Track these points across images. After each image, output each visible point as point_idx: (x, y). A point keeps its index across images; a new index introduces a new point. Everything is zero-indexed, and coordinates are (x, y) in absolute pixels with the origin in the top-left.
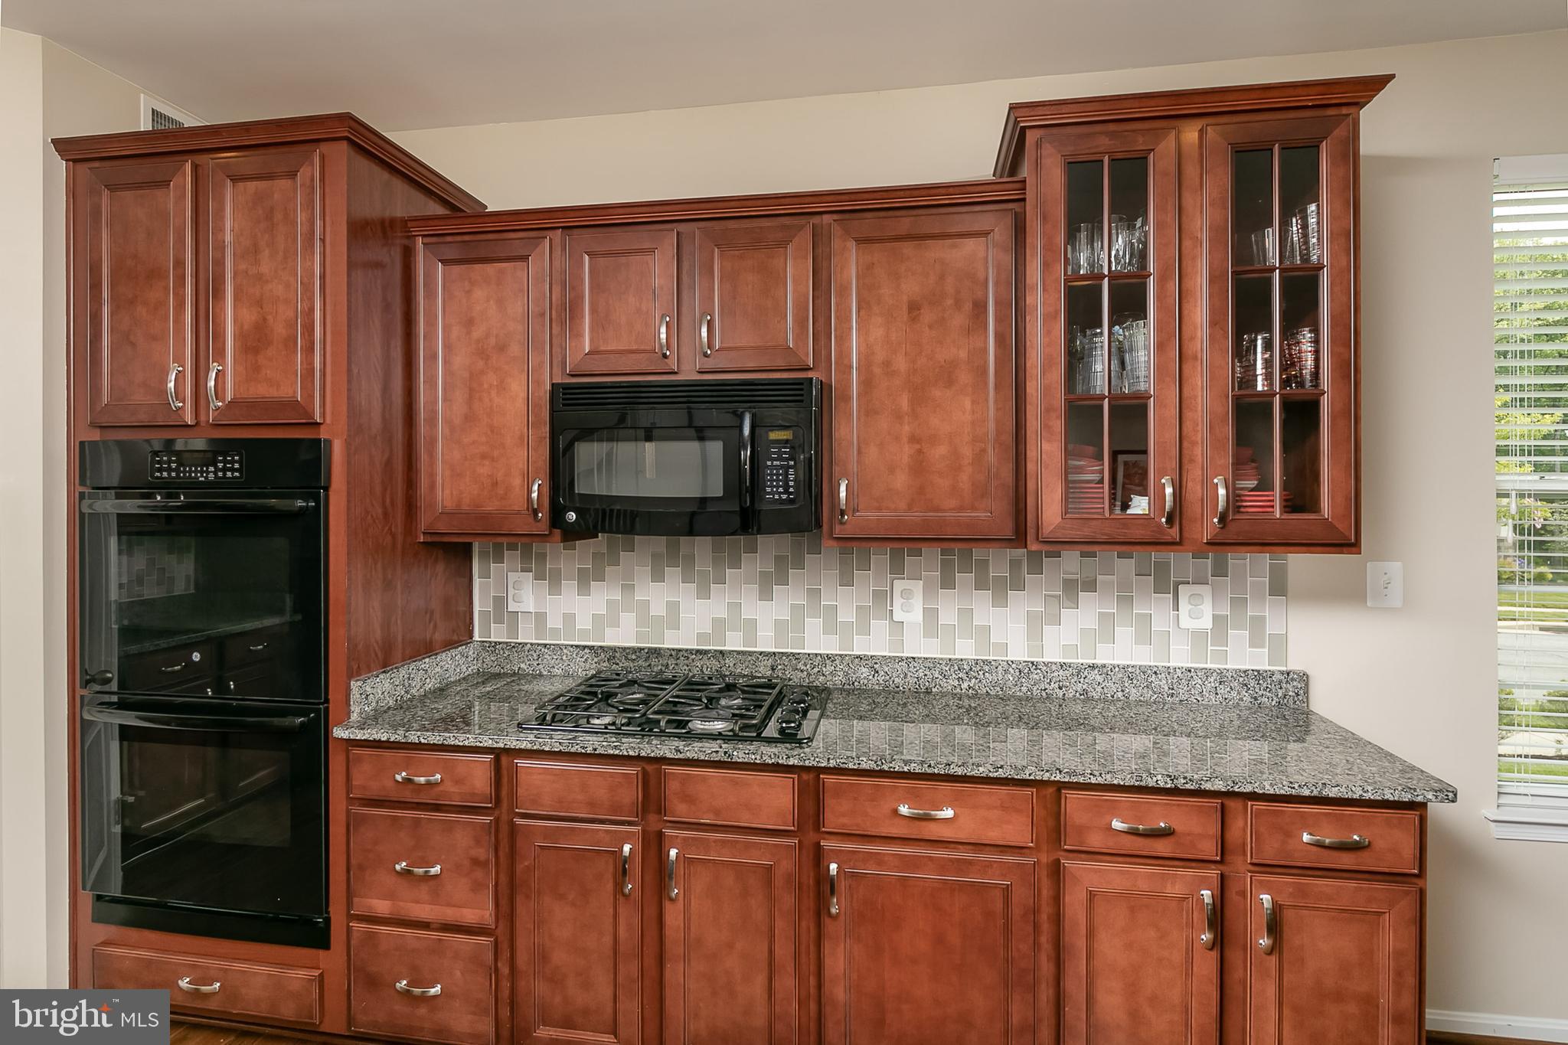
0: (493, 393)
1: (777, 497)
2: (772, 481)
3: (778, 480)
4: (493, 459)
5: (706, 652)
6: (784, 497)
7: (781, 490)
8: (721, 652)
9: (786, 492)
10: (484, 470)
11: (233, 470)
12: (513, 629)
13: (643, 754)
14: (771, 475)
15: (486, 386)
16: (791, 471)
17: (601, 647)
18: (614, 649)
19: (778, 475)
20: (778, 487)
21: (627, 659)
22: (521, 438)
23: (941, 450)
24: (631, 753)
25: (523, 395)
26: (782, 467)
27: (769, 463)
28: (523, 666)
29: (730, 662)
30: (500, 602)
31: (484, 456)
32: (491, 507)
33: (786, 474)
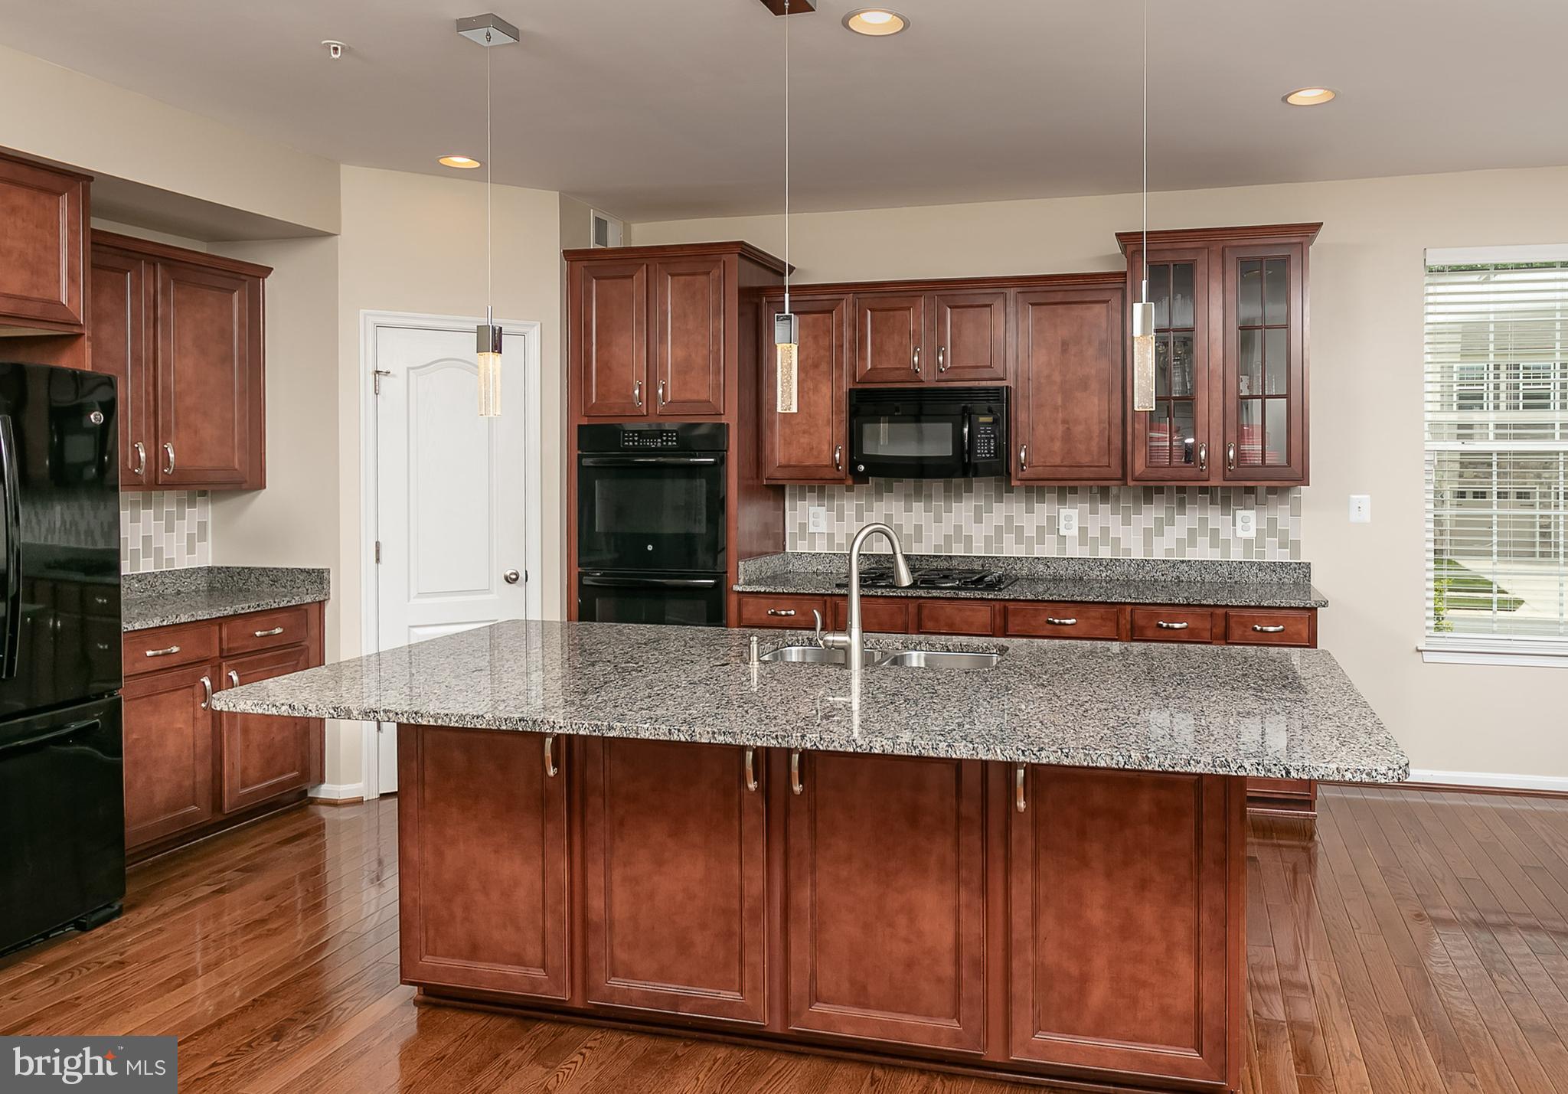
0: (811, 393)
1: (984, 455)
2: (981, 446)
3: (984, 446)
4: (810, 434)
5: (940, 556)
6: (988, 455)
7: (986, 451)
8: (949, 556)
9: (989, 453)
10: (805, 440)
11: (672, 441)
12: (812, 544)
13: (909, 595)
14: (981, 443)
15: (806, 389)
16: (992, 441)
17: (872, 555)
18: (880, 556)
19: (984, 443)
20: (984, 450)
21: (888, 561)
22: (828, 421)
23: (1080, 428)
24: (903, 594)
25: (830, 394)
26: (987, 438)
27: (979, 436)
28: (819, 567)
29: (955, 562)
30: (803, 527)
31: (804, 432)
32: (809, 462)
33: (989, 443)
